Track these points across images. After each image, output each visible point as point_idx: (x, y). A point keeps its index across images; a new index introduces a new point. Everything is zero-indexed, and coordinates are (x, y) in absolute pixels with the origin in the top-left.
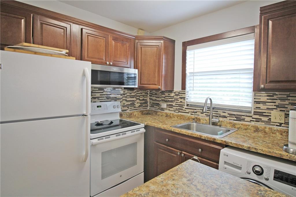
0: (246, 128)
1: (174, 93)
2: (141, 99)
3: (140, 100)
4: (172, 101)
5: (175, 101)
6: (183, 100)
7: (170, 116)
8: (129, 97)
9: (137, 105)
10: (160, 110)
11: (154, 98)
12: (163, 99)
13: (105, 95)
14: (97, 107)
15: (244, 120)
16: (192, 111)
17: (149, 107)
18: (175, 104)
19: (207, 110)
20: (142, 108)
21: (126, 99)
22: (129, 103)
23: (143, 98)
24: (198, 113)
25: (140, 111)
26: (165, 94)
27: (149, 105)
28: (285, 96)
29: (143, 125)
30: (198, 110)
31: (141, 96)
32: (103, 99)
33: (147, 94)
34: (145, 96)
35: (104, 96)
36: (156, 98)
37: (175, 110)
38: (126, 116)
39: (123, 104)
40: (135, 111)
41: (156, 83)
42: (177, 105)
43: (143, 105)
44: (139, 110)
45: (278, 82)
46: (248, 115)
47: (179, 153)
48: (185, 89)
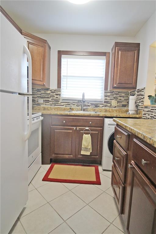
0: (100, 110)
1: (50, 90)
4: (48, 97)
5: (52, 97)
6: (58, 96)
7: (48, 109)
12: (39, 95)
15: (99, 106)
16: (66, 104)
18: (52, 100)
24: (71, 105)
26: (41, 92)
28: (118, 93)
30: (71, 102)
37: (51, 104)
45: (122, 83)
46: (101, 103)
47: (75, 129)
48: (61, 88)
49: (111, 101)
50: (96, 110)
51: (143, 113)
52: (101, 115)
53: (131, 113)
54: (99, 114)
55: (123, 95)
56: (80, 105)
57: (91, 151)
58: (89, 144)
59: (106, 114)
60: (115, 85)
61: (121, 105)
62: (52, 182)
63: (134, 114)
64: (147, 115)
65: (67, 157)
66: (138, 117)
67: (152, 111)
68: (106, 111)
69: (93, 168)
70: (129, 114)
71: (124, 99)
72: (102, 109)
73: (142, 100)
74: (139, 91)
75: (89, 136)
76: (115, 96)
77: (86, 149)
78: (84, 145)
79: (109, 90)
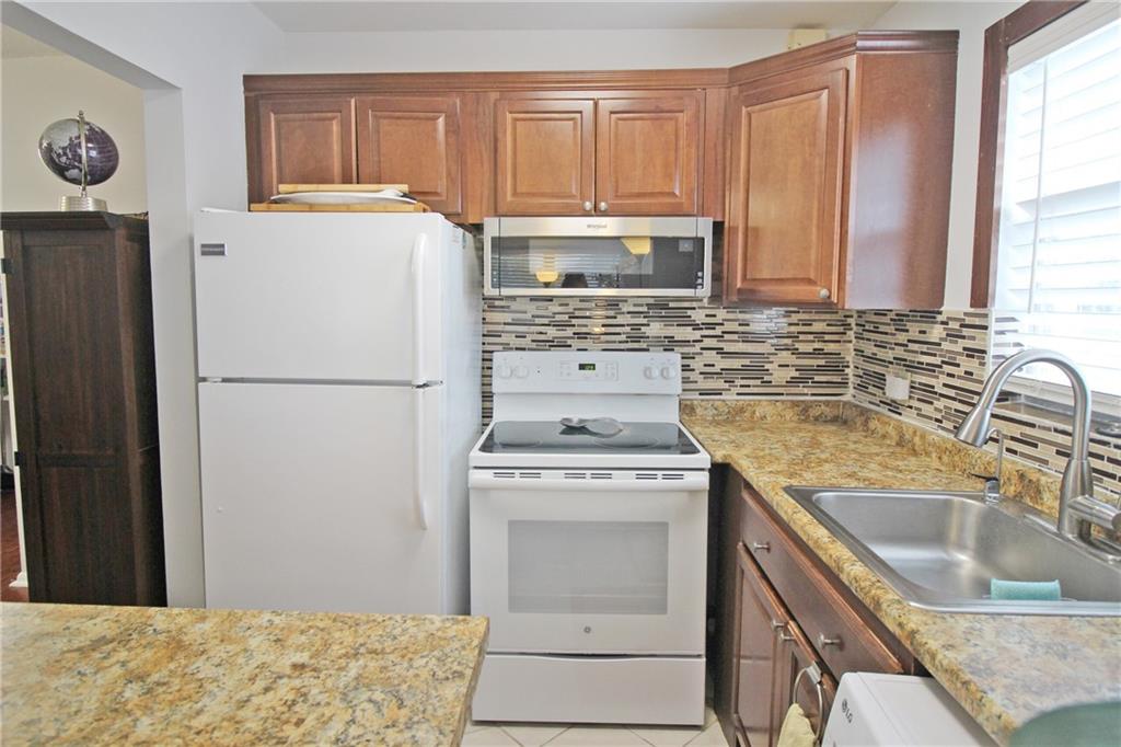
1: (943, 323)
2: (802, 347)
3: (795, 352)
4: (931, 369)
5: (947, 368)
6: (976, 362)
7: (914, 445)
8: (735, 337)
9: (779, 376)
10: (884, 410)
11: (869, 349)
12: (900, 352)
13: (623, 326)
14: (578, 367)
16: (1016, 431)
17: (851, 391)
18: (945, 385)
19: (1092, 440)
20: (806, 391)
21: (721, 345)
22: (737, 363)
23: (817, 345)
24: (1042, 451)
25: (792, 401)
26: (907, 331)
27: (852, 379)
29: (703, 459)
30: (1044, 428)
31: (802, 337)
32: (615, 342)
33: (841, 329)
34: (827, 337)
35: (617, 330)
36: (875, 350)
37: (939, 417)
38: (713, 416)
39: (705, 365)
40: (760, 401)
41: (812, 277)
42: (952, 393)
43: (817, 378)
44: (790, 398)
48: (986, 305)
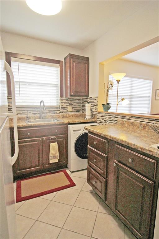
0: (59, 117)
6: (11, 104)
15: (56, 113)
28: (72, 99)
45: (77, 92)
46: (58, 109)
47: (41, 139)
48: (11, 95)
49: (67, 107)
50: (54, 117)
51: (98, 117)
52: (65, 123)
53: (88, 118)
54: (63, 122)
55: (77, 101)
56: (37, 113)
57: (59, 158)
58: (56, 152)
59: (69, 121)
60: (72, 94)
61: (76, 110)
62: (28, 200)
63: (90, 119)
64: (101, 119)
65: (35, 170)
66: (94, 121)
67: (105, 116)
68: (63, 117)
69: (62, 173)
70: (86, 119)
71: (77, 105)
72: (60, 115)
73: (95, 106)
74: (91, 99)
75: (56, 144)
76: (70, 102)
77: (54, 157)
78: (52, 154)
79: (64, 97)
